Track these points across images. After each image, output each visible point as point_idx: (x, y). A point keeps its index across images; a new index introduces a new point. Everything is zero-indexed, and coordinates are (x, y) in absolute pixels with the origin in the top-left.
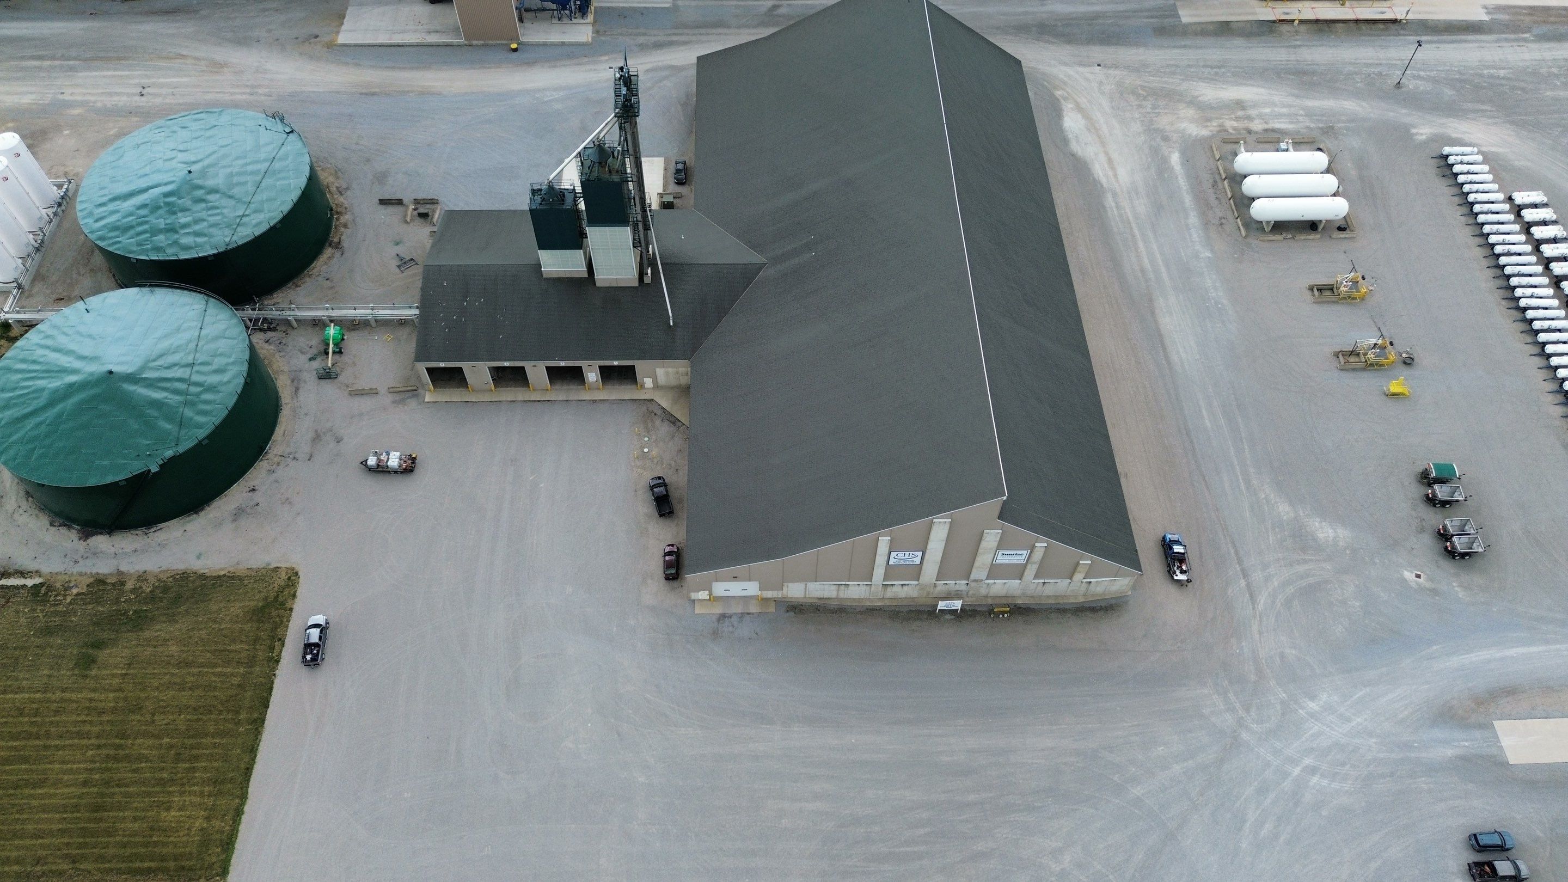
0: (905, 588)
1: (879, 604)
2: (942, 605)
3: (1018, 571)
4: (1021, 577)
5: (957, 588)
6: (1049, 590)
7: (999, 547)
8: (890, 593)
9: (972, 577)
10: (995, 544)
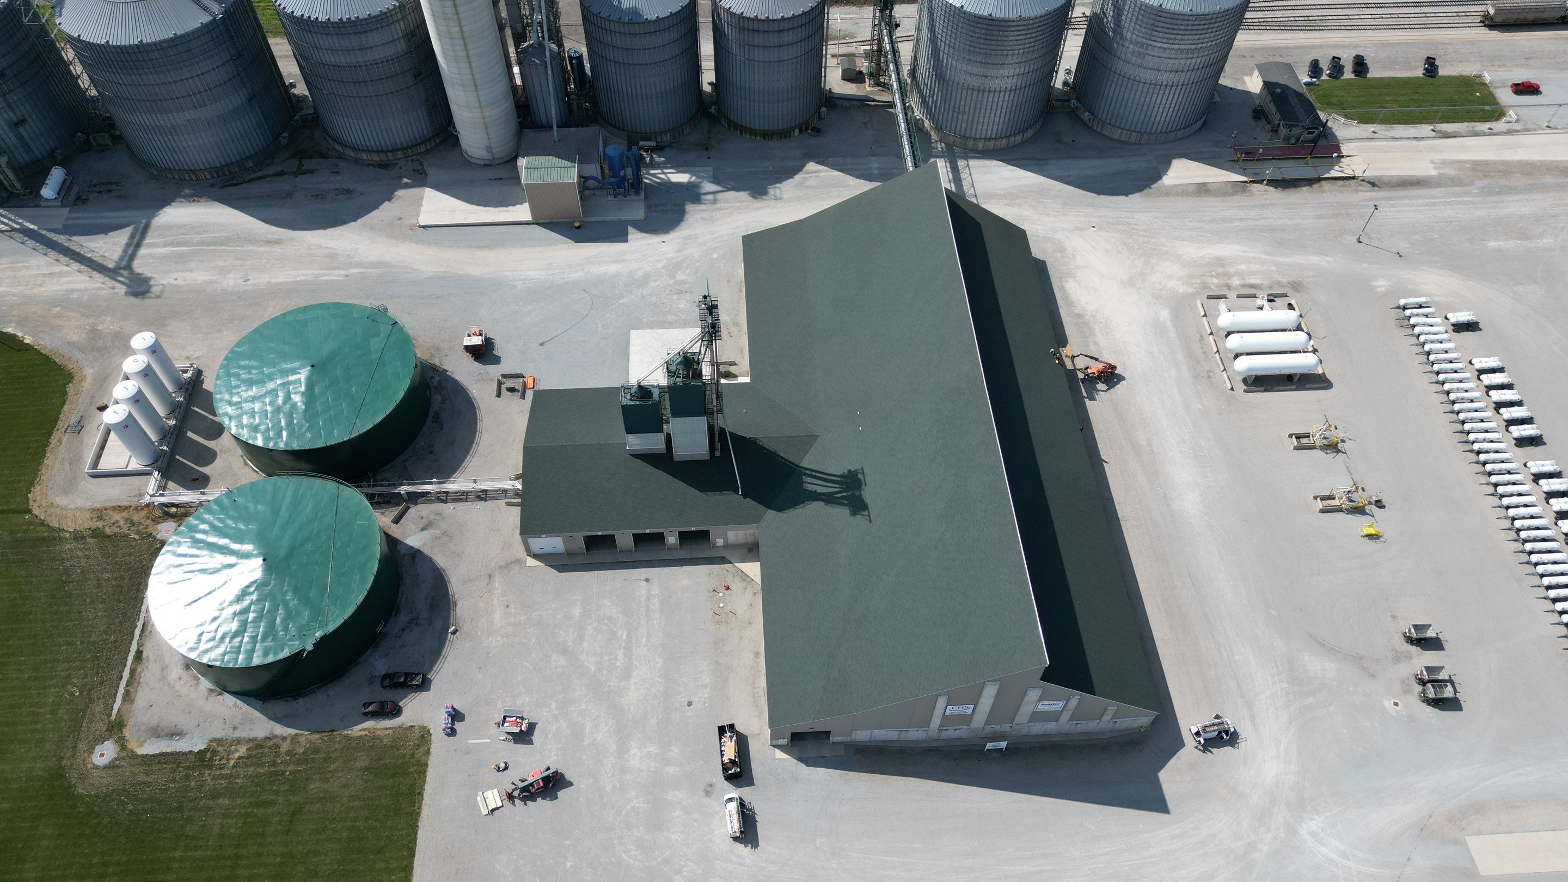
0: (958, 731)
1: (935, 744)
2: (989, 746)
3: (1056, 716)
4: (1057, 721)
5: (1002, 730)
6: (1080, 729)
7: (1040, 700)
8: (944, 735)
9: (1016, 721)
10: (1038, 698)
